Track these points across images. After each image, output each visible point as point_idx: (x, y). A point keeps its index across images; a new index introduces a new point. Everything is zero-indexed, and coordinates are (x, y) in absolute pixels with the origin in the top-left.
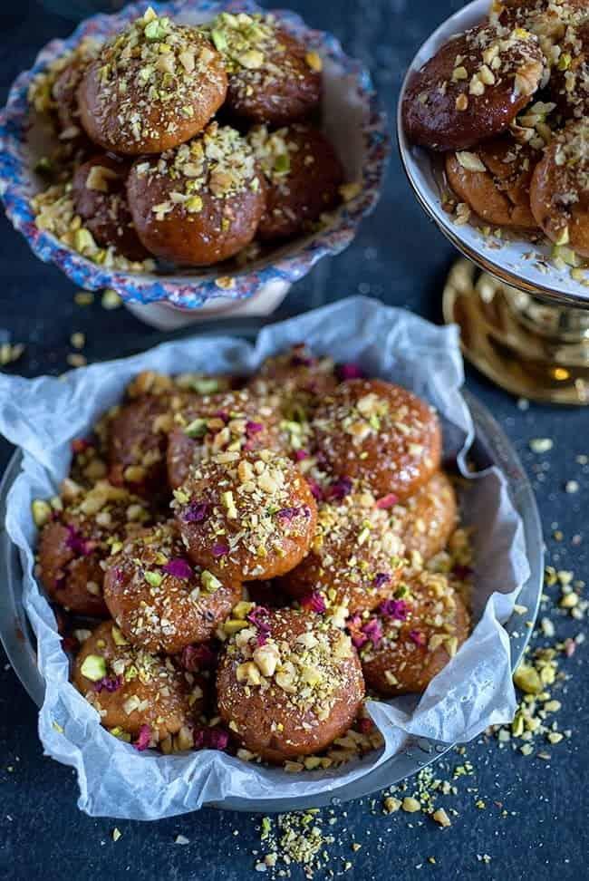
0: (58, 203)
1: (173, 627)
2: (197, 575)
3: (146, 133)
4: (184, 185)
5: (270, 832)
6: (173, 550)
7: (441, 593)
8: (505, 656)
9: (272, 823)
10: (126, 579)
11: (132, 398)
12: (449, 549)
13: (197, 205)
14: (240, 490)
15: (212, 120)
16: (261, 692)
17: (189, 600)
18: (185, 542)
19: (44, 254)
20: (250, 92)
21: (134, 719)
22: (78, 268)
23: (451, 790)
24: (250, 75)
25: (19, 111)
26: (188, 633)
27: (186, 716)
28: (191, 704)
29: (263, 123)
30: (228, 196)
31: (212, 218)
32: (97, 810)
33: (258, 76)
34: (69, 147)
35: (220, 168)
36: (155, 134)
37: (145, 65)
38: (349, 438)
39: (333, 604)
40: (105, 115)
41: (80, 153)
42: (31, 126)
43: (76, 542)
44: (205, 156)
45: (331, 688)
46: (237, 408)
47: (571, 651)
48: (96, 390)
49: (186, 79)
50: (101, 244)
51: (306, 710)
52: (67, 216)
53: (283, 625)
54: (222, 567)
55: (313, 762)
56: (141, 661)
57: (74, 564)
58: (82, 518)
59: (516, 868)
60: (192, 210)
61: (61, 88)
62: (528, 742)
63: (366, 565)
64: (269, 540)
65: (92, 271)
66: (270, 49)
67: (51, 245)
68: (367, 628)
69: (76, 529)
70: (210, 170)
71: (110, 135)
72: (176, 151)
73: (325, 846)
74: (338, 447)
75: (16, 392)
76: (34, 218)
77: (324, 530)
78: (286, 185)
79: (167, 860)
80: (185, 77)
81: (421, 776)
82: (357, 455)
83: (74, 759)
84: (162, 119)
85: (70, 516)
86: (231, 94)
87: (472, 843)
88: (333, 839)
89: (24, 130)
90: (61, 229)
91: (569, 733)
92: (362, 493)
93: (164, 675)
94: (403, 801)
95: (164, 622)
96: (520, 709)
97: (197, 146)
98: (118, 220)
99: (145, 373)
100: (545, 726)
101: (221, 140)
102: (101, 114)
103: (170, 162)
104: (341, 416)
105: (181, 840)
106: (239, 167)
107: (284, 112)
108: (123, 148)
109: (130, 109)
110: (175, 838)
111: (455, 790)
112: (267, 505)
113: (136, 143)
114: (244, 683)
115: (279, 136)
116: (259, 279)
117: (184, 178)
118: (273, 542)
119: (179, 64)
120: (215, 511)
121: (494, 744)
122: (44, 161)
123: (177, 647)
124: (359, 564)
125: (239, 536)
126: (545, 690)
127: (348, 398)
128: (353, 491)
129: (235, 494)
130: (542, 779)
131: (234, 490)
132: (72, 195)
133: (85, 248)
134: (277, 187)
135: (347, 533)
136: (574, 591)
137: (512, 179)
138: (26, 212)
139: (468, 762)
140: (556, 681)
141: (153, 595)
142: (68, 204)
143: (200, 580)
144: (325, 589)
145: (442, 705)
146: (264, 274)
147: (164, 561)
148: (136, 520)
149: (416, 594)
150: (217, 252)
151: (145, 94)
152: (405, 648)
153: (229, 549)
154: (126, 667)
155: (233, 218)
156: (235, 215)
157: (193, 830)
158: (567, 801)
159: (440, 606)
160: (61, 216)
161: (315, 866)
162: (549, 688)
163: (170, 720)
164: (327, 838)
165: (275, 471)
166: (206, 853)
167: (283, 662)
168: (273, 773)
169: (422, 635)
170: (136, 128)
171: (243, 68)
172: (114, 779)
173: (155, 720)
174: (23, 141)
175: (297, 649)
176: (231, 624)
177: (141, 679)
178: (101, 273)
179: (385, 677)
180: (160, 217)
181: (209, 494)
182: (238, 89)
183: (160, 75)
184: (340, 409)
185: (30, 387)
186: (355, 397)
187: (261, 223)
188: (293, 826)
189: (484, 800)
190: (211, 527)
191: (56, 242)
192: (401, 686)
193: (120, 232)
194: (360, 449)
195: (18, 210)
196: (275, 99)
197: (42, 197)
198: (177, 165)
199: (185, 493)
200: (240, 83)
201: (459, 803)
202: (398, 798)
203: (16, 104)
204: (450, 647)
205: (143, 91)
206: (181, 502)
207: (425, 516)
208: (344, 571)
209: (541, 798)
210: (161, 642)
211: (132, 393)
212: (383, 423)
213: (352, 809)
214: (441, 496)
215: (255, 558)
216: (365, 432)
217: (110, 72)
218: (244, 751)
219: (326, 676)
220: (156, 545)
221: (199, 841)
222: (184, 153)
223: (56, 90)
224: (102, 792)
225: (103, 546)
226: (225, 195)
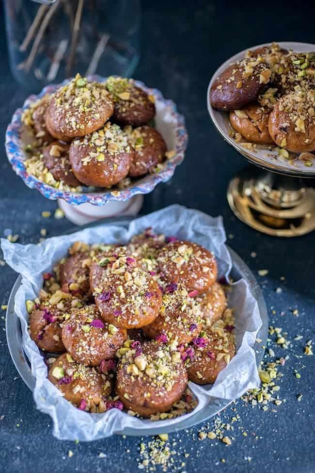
0: (37, 163)
1: (96, 351)
2: (106, 327)
3: (78, 126)
4: (96, 150)
5: (145, 450)
6: (95, 316)
7: (221, 335)
8: (253, 360)
9: (145, 446)
10: (73, 330)
11: (71, 254)
12: (223, 318)
13: (102, 158)
14: (126, 285)
15: (108, 121)
16: (139, 378)
17: (103, 338)
18: (101, 311)
19: (31, 185)
20: (124, 110)
21: (78, 396)
22: (47, 190)
23: (230, 428)
24: (124, 103)
25: (17, 125)
26: (103, 354)
27: (102, 395)
28: (105, 389)
29: (130, 124)
30: (116, 154)
31: (109, 164)
32: (63, 436)
33: (127, 103)
34: (40, 141)
35: (112, 142)
36: (82, 127)
37: (77, 97)
38: (175, 264)
39: (171, 340)
40: (59, 120)
41: (45, 143)
42: (23, 132)
43: (48, 317)
44: (105, 137)
45: (172, 375)
46: (122, 253)
47: (283, 363)
48: (55, 250)
49: (96, 102)
50: (57, 180)
51: (161, 386)
52: (41, 168)
53: (148, 349)
54: (118, 321)
55: (164, 415)
56: (80, 369)
57: (47, 327)
58: (50, 306)
59: (263, 463)
60: (100, 160)
61: (37, 115)
62: (266, 405)
63: (185, 321)
64: (140, 307)
65: (53, 191)
66: (132, 92)
67: (35, 181)
68: (187, 351)
69: (48, 311)
70: (107, 143)
71: (61, 128)
72: (92, 134)
73: (171, 456)
74: (170, 269)
75: (17, 250)
76: (26, 169)
77: (165, 305)
78: (142, 151)
79: (96, 465)
80: (95, 101)
81: (216, 422)
82: (179, 272)
83: (51, 410)
84: (86, 120)
85: (44, 306)
86: (116, 111)
87: (242, 452)
88: (175, 453)
89: (20, 133)
90: (38, 173)
91: (285, 400)
92: (182, 290)
93: (91, 375)
94: (208, 433)
95: (92, 349)
96: (261, 390)
97: (101, 132)
98: (65, 168)
99: (77, 242)
100: (273, 397)
101: (112, 130)
102: (57, 119)
103: (89, 140)
104: (170, 255)
105: (102, 455)
106: (120, 141)
107: (139, 119)
108: (68, 134)
109: (71, 116)
110: (99, 454)
111: (232, 428)
112: (139, 291)
113: (74, 131)
114: (131, 374)
115: (138, 130)
116: (131, 192)
117: (96, 146)
118: (142, 308)
119: (93, 96)
120: (114, 295)
121: (250, 405)
122: (29, 146)
123: (98, 361)
124: (182, 320)
125: (126, 306)
126: (272, 381)
127: (173, 248)
128: (178, 288)
129: (124, 287)
130: (273, 422)
131: (123, 285)
132: (43, 159)
133: (50, 182)
134: (137, 152)
135: (176, 307)
136: (283, 336)
137: (260, 121)
138: (21, 167)
139: (238, 415)
140: (277, 377)
141: (86, 336)
142: (41, 163)
143: (108, 329)
144: (167, 332)
145: (225, 382)
146: (132, 190)
147: (91, 320)
148: (76, 307)
149: (209, 336)
150: (112, 179)
151: (77, 109)
152: (205, 360)
153: (121, 312)
154: (73, 372)
155: (118, 164)
156: (119, 163)
157: (107, 451)
158: (286, 432)
159: (221, 341)
160: (38, 168)
161: (167, 465)
162: (274, 380)
163: (95, 397)
164: (172, 452)
165: (141, 277)
166: (114, 461)
167: (149, 364)
168: (145, 421)
169: (213, 354)
170: (74, 124)
171: (121, 99)
172: (70, 421)
173: (88, 396)
174: (20, 138)
175: (155, 358)
176: (123, 349)
177: (81, 377)
178: (57, 192)
179: (196, 374)
180: (85, 164)
181: (111, 288)
182: (118, 109)
183: (84, 101)
184: (170, 252)
185: (24, 248)
186: (176, 247)
187: (131, 168)
188: (155, 447)
189: (246, 432)
190: (113, 303)
191: (36, 179)
192: (204, 378)
193: (66, 174)
194: (180, 270)
195: (19, 166)
196: (136, 113)
197: (29, 161)
198: (92, 140)
199: (100, 288)
200: (119, 106)
201: (235, 434)
202: (205, 432)
203: (16, 122)
204: (226, 359)
205: (77, 108)
206: (98, 292)
207: (212, 301)
208: (175, 323)
209: (274, 430)
210: (90, 358)
211: (71, 252)
212: (190, 257)
213: (184, 438)
214: (218, 292)
215: (134, 316)
216: (182, 262)
217: (61, 101)
218: (131, 411)
219: (170, 370)
220: (86, 314)
221: (110, 455)
222: (96, 135)
223: (34, 116)
224: (65, 427)
225: (61, 318)
226: (114, 153)
